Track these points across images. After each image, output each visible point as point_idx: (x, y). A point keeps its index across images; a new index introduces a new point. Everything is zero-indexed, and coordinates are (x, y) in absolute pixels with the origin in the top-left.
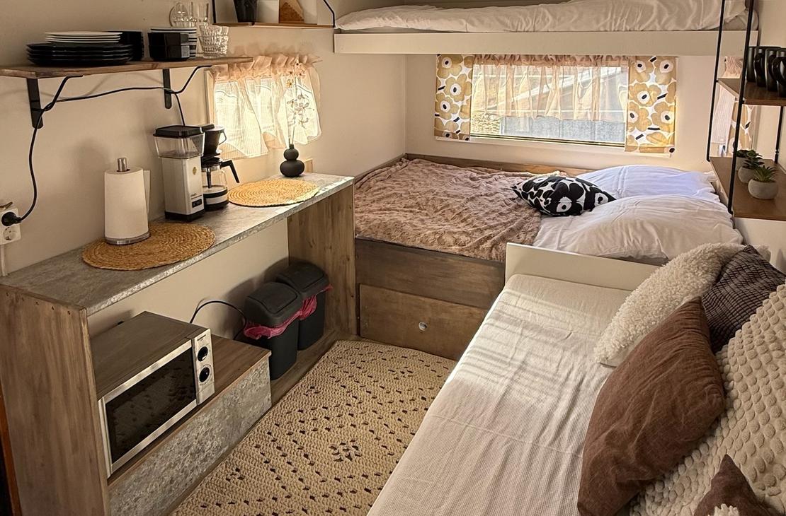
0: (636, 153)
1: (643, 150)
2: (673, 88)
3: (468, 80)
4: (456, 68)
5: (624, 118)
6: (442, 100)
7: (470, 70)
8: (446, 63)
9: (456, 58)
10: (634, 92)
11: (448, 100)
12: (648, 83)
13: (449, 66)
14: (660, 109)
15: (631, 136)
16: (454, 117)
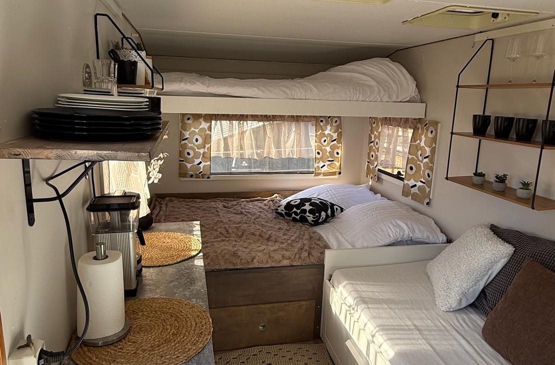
0: (321, 177)
1: (325, 174)
2: (340, 135)
3: (208, 132)
4: (196, 123)
5: (313, 155)
6: (186, 149)
7: (209, 124)
8: (189, 119)
9: (197, 117)
10: (319, 138)
11: (192, 148)
12: (326, 132)
13: (190, 122)
14: (333, 148)
15: (318, 166)
16: (197, 161)
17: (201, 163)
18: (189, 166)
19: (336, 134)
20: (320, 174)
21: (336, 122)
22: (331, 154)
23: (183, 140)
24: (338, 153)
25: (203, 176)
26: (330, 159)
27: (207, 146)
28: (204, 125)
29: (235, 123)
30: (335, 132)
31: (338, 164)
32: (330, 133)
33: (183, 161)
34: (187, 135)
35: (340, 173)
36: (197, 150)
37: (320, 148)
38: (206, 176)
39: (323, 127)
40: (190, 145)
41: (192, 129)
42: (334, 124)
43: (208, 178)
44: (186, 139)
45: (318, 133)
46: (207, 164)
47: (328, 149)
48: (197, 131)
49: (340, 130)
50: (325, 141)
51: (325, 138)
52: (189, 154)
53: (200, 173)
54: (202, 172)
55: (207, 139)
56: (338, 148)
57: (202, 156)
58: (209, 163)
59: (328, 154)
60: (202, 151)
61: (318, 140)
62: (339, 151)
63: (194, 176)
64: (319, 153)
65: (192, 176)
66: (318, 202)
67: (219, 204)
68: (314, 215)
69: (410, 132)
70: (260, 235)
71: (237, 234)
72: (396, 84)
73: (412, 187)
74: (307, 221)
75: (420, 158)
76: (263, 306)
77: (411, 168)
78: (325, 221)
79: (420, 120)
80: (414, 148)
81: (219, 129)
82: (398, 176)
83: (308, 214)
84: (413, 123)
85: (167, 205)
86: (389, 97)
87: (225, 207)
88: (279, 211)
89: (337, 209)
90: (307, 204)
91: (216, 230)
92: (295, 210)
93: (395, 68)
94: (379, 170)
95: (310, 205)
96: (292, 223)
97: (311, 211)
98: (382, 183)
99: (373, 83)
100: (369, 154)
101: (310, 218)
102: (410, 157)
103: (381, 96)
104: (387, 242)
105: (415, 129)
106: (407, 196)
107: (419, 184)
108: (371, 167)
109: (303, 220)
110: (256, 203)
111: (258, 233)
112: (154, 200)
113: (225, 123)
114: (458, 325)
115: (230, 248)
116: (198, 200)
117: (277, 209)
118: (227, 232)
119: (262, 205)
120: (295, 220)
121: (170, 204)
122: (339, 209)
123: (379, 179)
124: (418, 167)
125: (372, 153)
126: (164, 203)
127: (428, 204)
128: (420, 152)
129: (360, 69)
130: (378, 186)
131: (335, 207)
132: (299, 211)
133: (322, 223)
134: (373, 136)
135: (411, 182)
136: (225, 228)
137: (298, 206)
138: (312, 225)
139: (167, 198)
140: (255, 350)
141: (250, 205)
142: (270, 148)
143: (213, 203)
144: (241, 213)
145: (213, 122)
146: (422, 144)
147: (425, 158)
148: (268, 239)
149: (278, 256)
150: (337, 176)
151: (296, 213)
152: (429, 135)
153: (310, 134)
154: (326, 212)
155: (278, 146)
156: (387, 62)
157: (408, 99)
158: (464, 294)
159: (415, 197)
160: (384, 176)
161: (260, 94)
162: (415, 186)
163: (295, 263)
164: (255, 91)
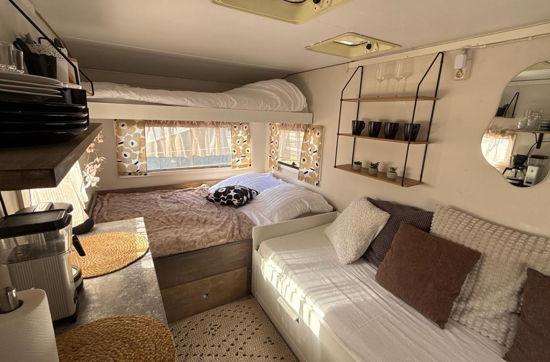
0: (237, 169)
1: (240, 167)
2: (249, 137)
3: (142, 137)
4: (131, 129)
5: (231, 152)
6: (123, 151)
7: (142, 130)
8: (123, 125)
9: (131, 123)
10: (234, 140)
11: (127, 150)
12: (239, 135)
13: (124, 128)
14: (244, 147)
15: (234, 161)
16: (134, 161)
17: (137, 162)
18: (127, 165)
19: (246, 137)
20: (236, 166)
21: (246, 127)
22: (244, 151)
23: (119, 144)
24: (248, 151)
25: (141, 173)
26: (243, 155)
27: (143, 148)
28: (138, 130)
29: (166, 129)
30: (245, 135)
31: (249, 159)
32: (242, 135)
33: (121, 162)
34: (123, 139)
35: (250, 165)
36: (133, 152)
37: (235, 147)
38: (143, 174)
39: (236, 131)
40: (126, 148)
41: (127, 134)
42: (245, 129)
43: (146, 174)
44: (122, 143)
45: (233, 136)
46: (143, 163)
47: (241, 148)
48: (132, 135)
49: (249, 134)
50: (238, 142)
51: (238, 140)
52: (126, 155)
53: (137, 171)
54: (139, 170)
55: (142, 142)
56: (248, 147)
57: (138, 157)
58: (145, 162)
59: (241, 151)
60: (138, 153)
61: (234, 142)
62: (249, 149)
63: (133, 174)
64: (234, 151)
66: (239, 189)
67: (157, 196)
68: (238, 199)
69: (302, 134)
70: (197, 220)
71: (177, 221)
72: (292, 98)
73: (305, 173)
74: (233, 204)
75: (310, 153)
76: (205, 279)
77: (304, 160)
78: (247, 203)
79: (308, 126)
80: (305, 146)
81: (152, 134)
82: (293, 166)
83: (233, 199)
84: (304, 127)
85: (108, 201)
86: (289, 108)
87: (162, 198)
88: (210, 198)
89: (254, 193)
90: (232, 191)
91: (158, 220)
92: (222, 196)
93: (290, 86)
94: (279, 162)
95: (234, 191)
96: (221, 207)
97: (236, 197)
98: (281, 171)
99: (278, 98)
100: (270, 150)
101: (236, 202)
102: (303, 152)
103: (284, 107)
104: (296, 215)
105: (306, 132)
106: (302, 180)
107: (310, 171)
108: (273, 160)
109: (230, 204)
110: (188, 192)
111: (195, 218)
112: (95, 197)
113: (158, 129)
114: (357, 273)
115: (173, 235)
116: (138, 194)
117: (208, 197)
118: (168, 220)
119: (193, 193)
120: (223, 204)
121: (112, 200)
122: (255, 192)
123: (279, 168)
124: (309, 159)
125: (273, 150)
126: (105, 199)
127: (317, 184)
128: (309, 149)
129: (266, 86)
130: (278, 173)
131: (252, 191)
132: (226, 197)
133: (245, 204)
134: (273, 138)
135: (305, 170)
136: (166, 217)
137: (225, 193)
138: (236, 207)
139: (108, 194)
140: (202, 315)
141: (184, 194)
142: (197, 148)
143: (151, 196)
144: (178, 202)
145: (146, 128)
146: (312, 142)
147: (314, 152)
148: (205, 223)
150: (248, 167)
151: (223, 199)
152: (317, 136)
153: (227, 136)
154: (247, 196)
155: (203, 146)
156: (284, 81)
157: (302, 110)
159: (307, 180)
160: (282, 166)
161: (189, 103)
162: (307, 172)
163: (230, 241)
164: (184, 101)
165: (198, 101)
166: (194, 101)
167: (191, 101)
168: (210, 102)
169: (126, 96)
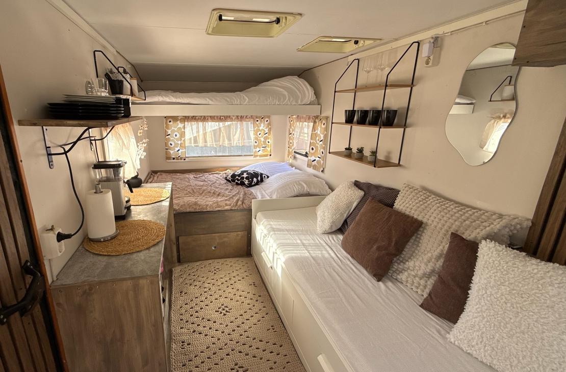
0: (258, 158)
1: (261, 156)
2: (270, 130)
3: (183, 130)
4: (175, 124)
5: (253, 143)
6: (169, 141)
7: (183, 125)
8: (170, 122)
9: (175, 119)
10: (256, 132)
11: (173, 140)
12: (261, 128)
13: (171, 123)
14: (266, 138)
15: (256, 151)
16: (177, 149)
17: (179, 150)
18: (172, 152)
19: (268, 129)
20: (257, 156)
21: (267, 121)
22: (264, 142)
23: (167, 136)
24: (269, 142)
25: (181, 159)
26: (264, 146)
27: (183, 139)
28: (180, 125)
29: (201, 124)
30: (266, 128)
31: (269, 149)
32: (264, 128)
33: (168, 149)
34: (169, 132)
35: (270, 155)
36: (176, 142)
37: (256, 138)
38: (183, 159)
39: (259, 125)
40: (171, 139)
41: (173, 128)
42: (266, 123)
43: (185, 160)
44: (169, 135)
45: (255, 129)
47: (262, 139)
48: (176, 129)
49: (270, 127)
50: (260, 134)
51: (260, 132)
52: (171, 144)
54: (180, 156)
55: (183, 135)
56: (269, 138)
57: (180, 146)
58: (184, 150)
59: (262, 142)
60: (179, 142)
61: (256, 134)
62: (269, 141)
63: (176, 158)
64: (256, 142)
65: (174, 159)
66: (252, 172)
67: (191, 176)
68: (248, 180)
69: (312, 124)
70: (213, 193)
71: (199, 192)
72: (300, 92)
73: (313, 161)
74: (244, 184)
75: (318, 142)
76: (214, 235)
77: (313, 149)
78: (257, 184)
79: (317, 117)
80: (313, 136)
81: (191, 130)
82: (306, 155)
83: (245, 180)
84: (313, 119)
85: (158, 177)
86: (297, 102)
87: (194, 177)
88: (228, 179)
89: (265, 177)
90: (245, 174)
91: (186, 190)
92: (237, 177)
93: (299, 82)
94: (295, 152)
95: (247, 174)
96: (235, 186)
97: (247, 178)
98: (297, 161)
99: (286, 93)
100: (289, 142)
101: (246, 182)
102: (312, 141)
103: (291, 101)
105: (315, 122)
106: (310, 167)
107: (317, 159)
108: (290, 150)
109: (242, 184)
110: (215, 175)
111: (212, 192)
112: (150, 174)
113: (194, 124)
114: (328, 240)
115: (194, 200)
116: (178, 174)
118: (193, 191)
119: (219, 176)
120: (237, 184)
121: (160, 177)
122: (266, 176)
123: (295, 158)
124: (317, 148)
125: (291, 141)
126: (156, 176)
127: (322, 171)
128: (317, 138)
130: (294, 162)
131: (263, 175)
132: (239, 178)
133: (254, 185)
134: (291, 130)
135: (313, 158)
136: (192, 189)
137: (239, 175)
138: (248, 187)
139: (159, 173)
141: (211, 176)
142: (224, 141)
143: (187, 176)
144: (205, 181)
145: (186, 123)
146: (319, 132)
147: (321, 141)
148: (218, 195)
149: (223, 204)
150: (269, 157)
151: (238, 180)
152: (323, 126)
153: (250, 129)
154: (257, 178)
155: (229, 140)
156: (296, 78)
157: (309, 103)
158: (333, 222)
159: (315, 167)
160: (298, 156)
161: (211, 102)
162: (315, 160)
163: (233, 208)
164: (206, 100)
165: (216, 100)
166: (214, 100)
167: (212, 100)
168: (226, 100)
169: (167, 100)
